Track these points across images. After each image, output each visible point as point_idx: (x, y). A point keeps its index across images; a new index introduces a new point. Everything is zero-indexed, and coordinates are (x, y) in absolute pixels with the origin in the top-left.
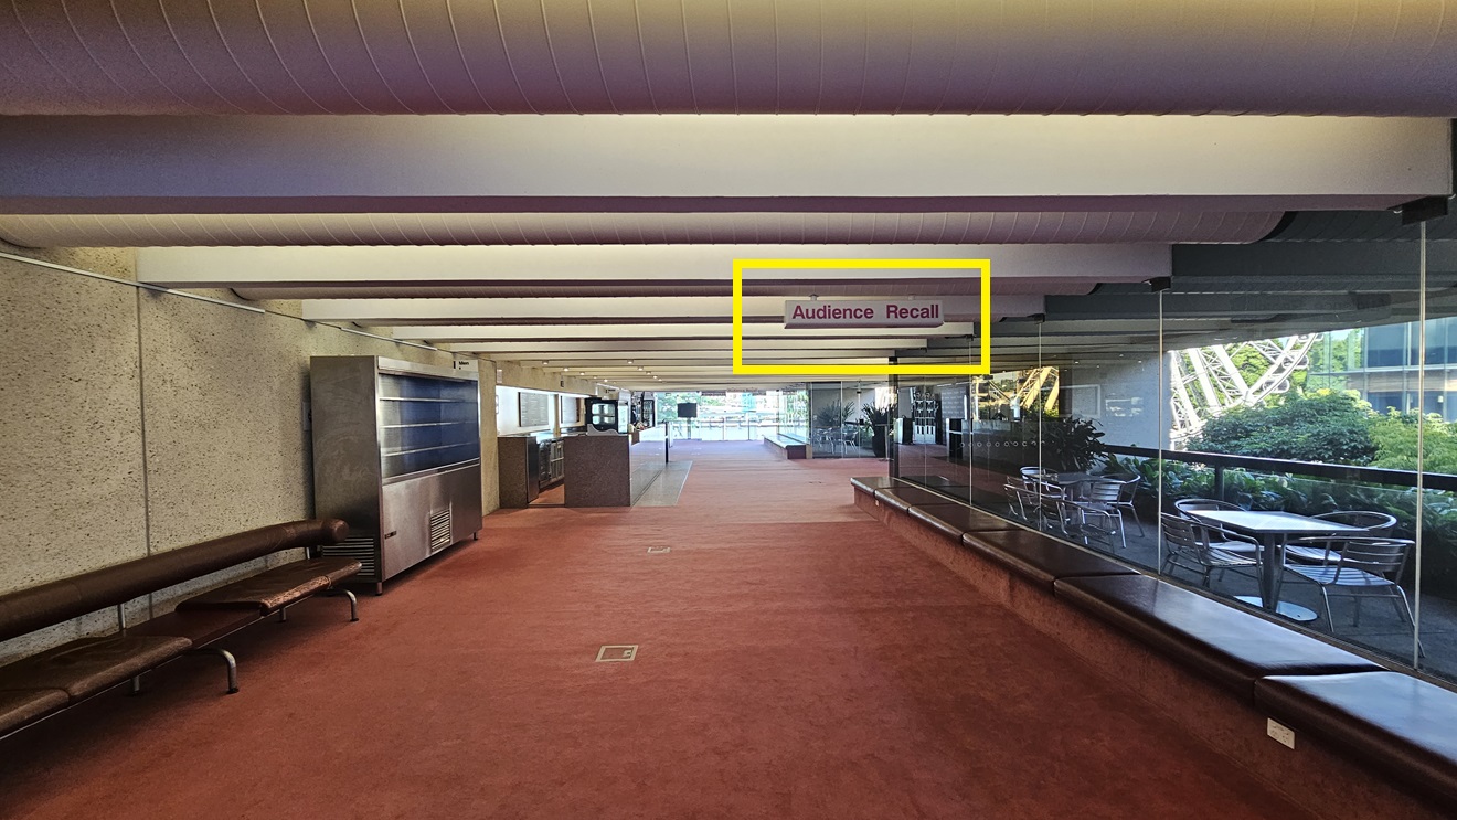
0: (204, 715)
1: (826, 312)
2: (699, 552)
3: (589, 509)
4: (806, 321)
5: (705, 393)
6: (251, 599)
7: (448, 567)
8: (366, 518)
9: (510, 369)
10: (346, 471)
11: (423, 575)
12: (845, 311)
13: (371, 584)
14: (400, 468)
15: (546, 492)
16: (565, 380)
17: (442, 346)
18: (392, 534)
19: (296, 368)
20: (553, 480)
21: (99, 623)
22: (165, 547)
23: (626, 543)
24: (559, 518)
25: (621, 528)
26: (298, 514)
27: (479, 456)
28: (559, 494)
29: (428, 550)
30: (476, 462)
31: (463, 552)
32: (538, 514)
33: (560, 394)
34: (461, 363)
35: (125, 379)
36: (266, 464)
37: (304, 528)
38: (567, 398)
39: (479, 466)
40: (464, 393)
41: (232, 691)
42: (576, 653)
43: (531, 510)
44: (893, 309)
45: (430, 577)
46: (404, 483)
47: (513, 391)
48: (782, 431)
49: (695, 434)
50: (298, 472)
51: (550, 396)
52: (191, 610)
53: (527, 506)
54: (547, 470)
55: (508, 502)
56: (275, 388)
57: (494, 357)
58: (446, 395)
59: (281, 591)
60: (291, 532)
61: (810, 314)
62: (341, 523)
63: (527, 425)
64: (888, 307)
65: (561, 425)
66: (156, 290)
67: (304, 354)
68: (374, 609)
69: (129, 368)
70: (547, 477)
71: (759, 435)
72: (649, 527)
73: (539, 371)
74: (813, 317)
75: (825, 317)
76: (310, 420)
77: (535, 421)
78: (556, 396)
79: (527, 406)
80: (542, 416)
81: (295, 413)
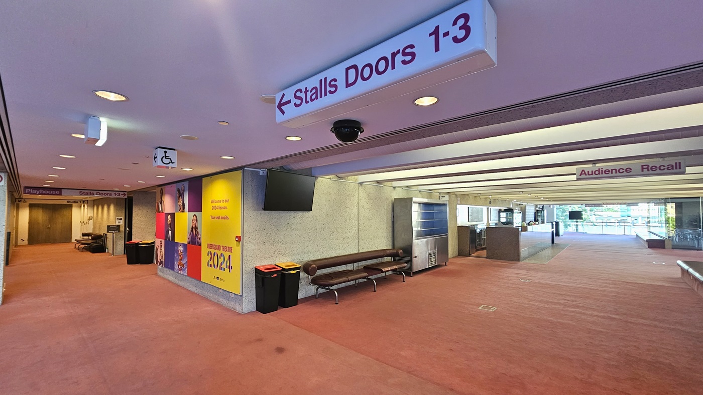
0: (369, 295)
1: (600, 171)
2: (546, 284)
3: (496, 260)
4: (588, 176)
5: (586, 205)
6: (380, 268)
7: (434, 272)
8: (408, 251)
9: (464, 198)
10: (403, 235)
11: (425, 273)
12: (612, 170)
13: (409, 272)
14: (420, 235)
15: (479, 251)
16: (492, 201)
17: (435, 191)
18: (416, 257)
19: (391, 202)
20: (483, 246)
21: (349, 267)
22: (361, 251)
23: (510, 275)
24: (482, 262)
25: (510, 270)
26: (390, 247)
27: (448, 232)
28: (484, 253)
29: (428, 265)
30: (447, 235)
31: (440, 269)
32: (474, 259)
33: (490, 207)
34: (442, 197)
35: (355, 207)
36: (382, 231)
37: (392, 251)
38: (494, 209)
39: (448, 237)
40: (443, 208)
41: (375, 291)
42: (472, 304)
43: (471, 258)
44: (646, 167)
45: (429, 274)
46: (420, 240)
47: (466, 207)
48: (652, 230)
49: (581, 229)
50: (390, 234)
51: (485, 208)
52: (366, 268)
53: (469, 255)
54: (480, 241)
55: (461, 253)
56: (385, 208)
57: (456, 193)
58: (436, 209)
59: (386, 267)
60: (388, 252)
61: (590, 173)
62: (401, 251)
63: (472, 221)
64: (642, 166)
65: (490, 222)
66: (361, 184)
67: (392, 197)
68: (409, 280)
69: (356, 204)
70: (480, 245)
71: (632, 232)
72: (525, 271)
73: (478, 198)
74: (592, 174)
75: (599, 174)
76: (394, 218)
77: (477, 220)
78: (488, 208)
79: (472, 213)
80: (480, 217)
81: (390, 216)
